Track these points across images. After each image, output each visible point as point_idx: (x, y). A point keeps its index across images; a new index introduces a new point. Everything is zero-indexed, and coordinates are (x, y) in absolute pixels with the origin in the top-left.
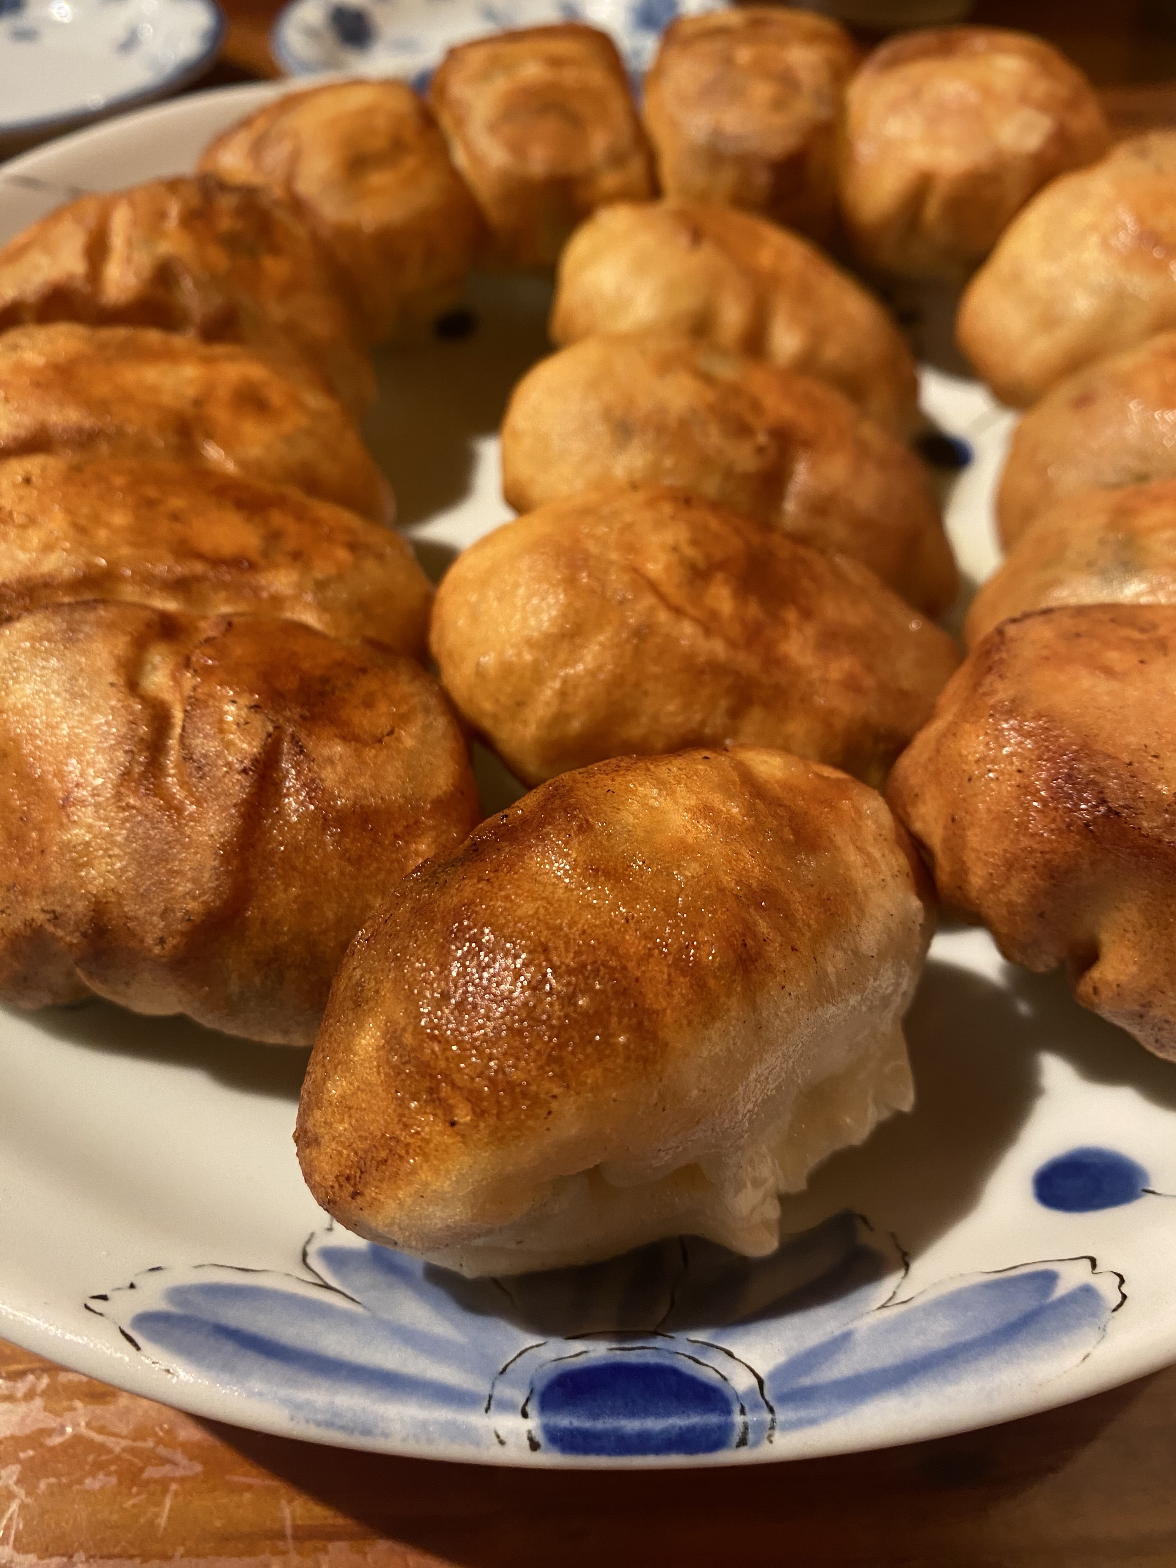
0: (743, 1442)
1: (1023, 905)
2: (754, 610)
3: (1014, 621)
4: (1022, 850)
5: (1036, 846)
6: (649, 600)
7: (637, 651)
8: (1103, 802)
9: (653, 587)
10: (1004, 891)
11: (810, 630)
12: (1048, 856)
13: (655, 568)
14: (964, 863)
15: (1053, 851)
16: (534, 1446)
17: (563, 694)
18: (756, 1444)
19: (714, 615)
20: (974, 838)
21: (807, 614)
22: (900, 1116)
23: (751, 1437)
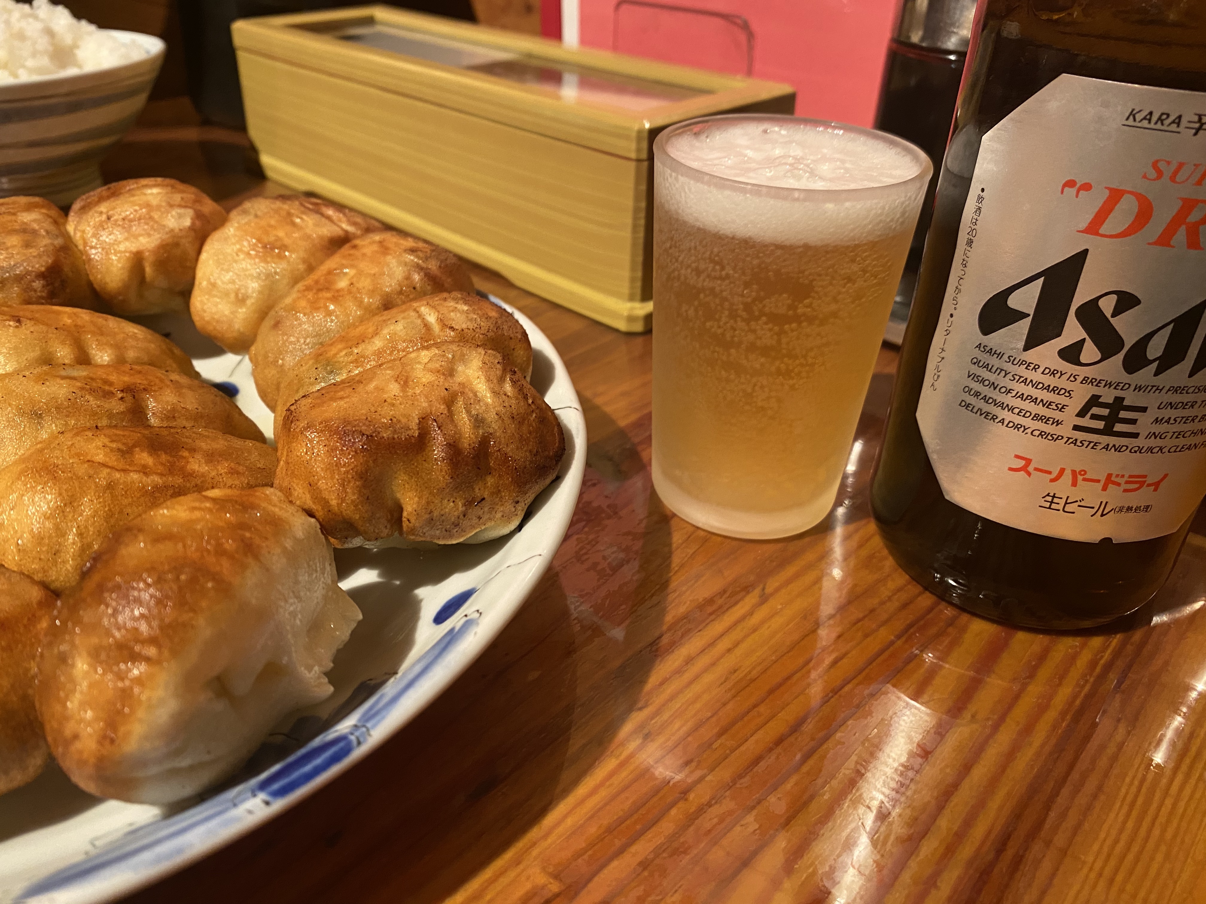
0: (359, 743)
1: (358, 498)
2: (164, 457)
3: (292, 405)
4: (344, 474)
5: (348, 469)
6: (106, 471)
7: (113, 497)
8: (363, 434)
9: (104, 465)
10: (347, 498)
11: (198, 456)
12: (355, 470)
13: (100, 457)
14: (325, 498)
15: (356, 466)
16: (267, 803)
17: (80, 535)
18: (365, 740)
19: (145, 467)
20: (322, 484)
21: (193, 450)
22: (360, 623)
23: (361, 739)
